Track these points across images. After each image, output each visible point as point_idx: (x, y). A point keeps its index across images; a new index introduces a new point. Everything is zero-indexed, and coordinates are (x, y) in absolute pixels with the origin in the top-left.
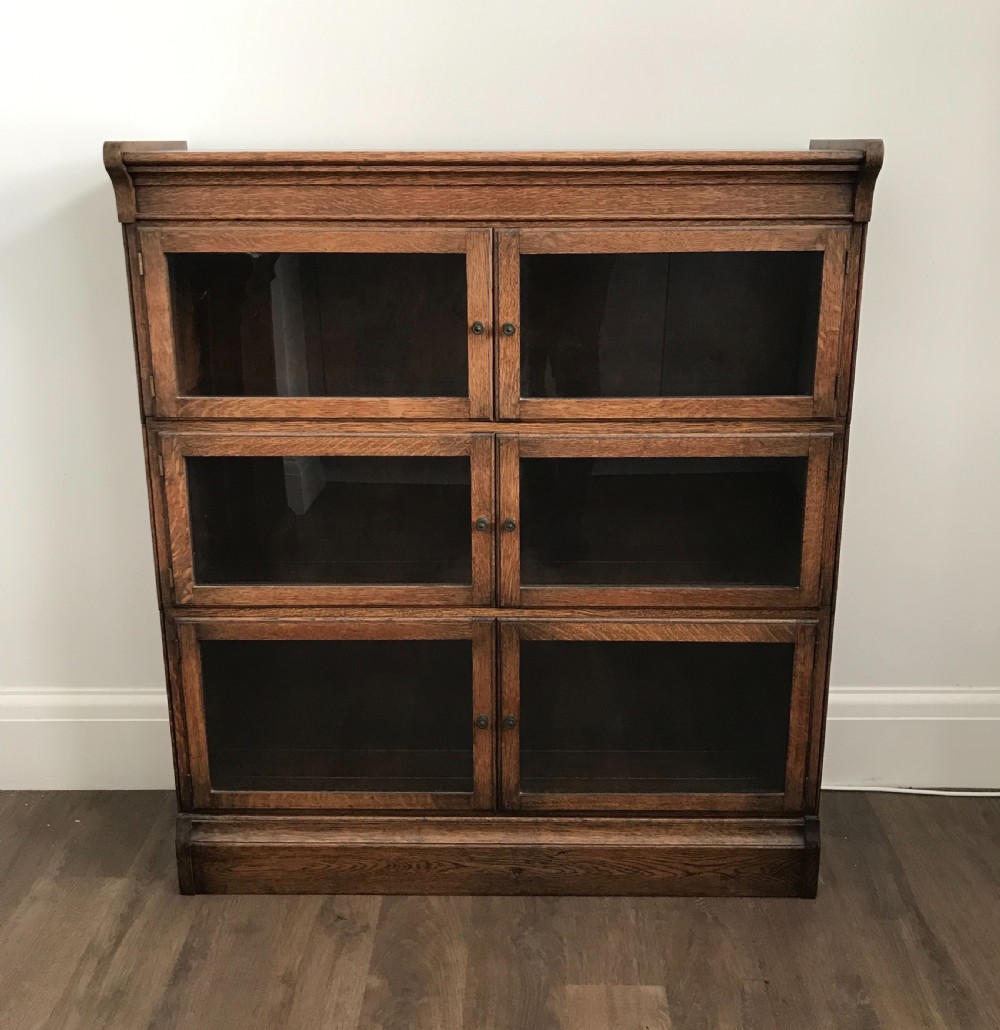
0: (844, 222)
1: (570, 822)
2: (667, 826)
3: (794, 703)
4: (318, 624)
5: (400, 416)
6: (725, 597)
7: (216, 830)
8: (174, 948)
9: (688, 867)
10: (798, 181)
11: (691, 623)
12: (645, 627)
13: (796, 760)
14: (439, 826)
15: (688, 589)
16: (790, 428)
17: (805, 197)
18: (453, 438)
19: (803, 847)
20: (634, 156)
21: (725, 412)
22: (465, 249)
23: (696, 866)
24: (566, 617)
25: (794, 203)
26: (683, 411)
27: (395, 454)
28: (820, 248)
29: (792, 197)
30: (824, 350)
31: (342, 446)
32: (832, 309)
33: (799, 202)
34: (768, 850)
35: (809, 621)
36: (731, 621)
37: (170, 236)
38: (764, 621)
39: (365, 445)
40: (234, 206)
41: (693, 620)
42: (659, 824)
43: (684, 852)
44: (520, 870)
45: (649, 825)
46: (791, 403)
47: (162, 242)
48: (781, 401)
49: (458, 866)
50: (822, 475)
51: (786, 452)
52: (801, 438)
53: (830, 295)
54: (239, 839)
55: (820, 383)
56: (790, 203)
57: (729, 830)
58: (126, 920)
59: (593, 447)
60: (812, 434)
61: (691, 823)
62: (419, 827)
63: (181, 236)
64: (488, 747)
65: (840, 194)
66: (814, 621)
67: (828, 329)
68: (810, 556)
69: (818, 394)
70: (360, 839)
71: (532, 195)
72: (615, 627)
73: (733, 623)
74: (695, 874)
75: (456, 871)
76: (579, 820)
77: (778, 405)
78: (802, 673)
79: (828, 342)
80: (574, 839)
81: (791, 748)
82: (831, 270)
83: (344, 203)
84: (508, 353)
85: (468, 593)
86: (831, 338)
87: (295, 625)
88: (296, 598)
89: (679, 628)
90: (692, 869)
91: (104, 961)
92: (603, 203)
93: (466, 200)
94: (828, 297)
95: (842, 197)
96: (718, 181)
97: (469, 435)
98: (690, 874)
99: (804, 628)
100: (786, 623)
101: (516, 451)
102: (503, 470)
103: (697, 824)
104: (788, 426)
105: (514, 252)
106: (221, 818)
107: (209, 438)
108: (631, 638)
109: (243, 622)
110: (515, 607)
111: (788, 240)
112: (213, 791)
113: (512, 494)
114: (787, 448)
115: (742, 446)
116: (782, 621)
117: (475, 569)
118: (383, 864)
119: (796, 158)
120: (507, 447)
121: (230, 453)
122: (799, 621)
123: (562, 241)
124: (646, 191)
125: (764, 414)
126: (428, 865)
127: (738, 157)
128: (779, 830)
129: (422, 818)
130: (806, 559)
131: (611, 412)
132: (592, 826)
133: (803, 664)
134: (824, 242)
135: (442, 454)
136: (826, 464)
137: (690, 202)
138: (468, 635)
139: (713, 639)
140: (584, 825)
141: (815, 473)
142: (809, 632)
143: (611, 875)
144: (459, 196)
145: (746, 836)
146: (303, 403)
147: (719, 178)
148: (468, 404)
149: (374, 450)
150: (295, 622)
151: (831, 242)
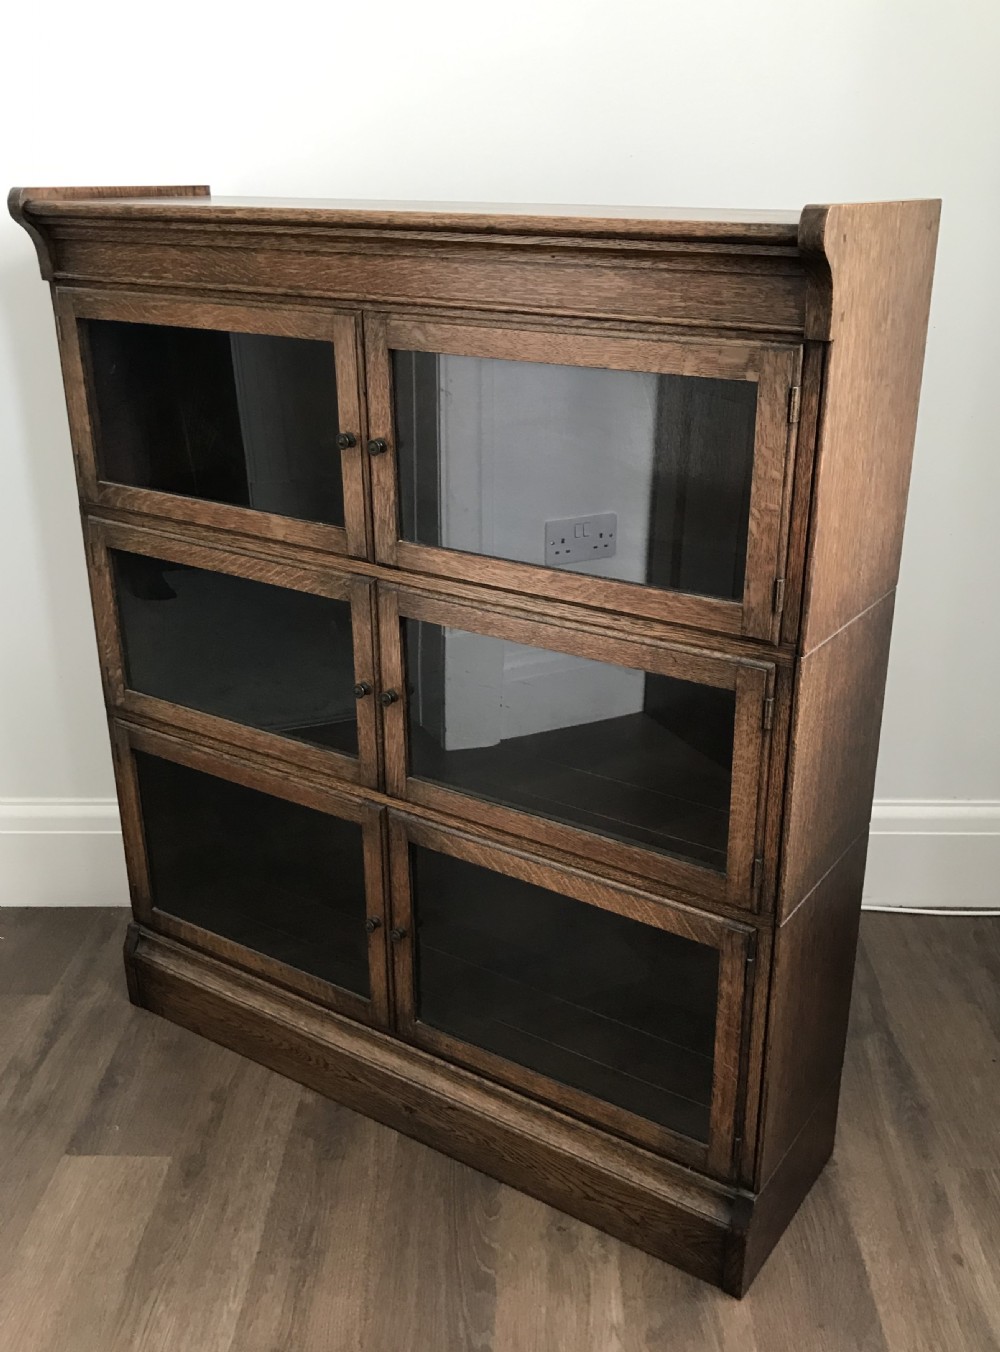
0: (790, 338)
1: (466, 1077)
2: (571, 1128)
3: (720, 1033)
4: (224, 761)
5: (281, 538)
6: (632, 860)
7: (157, 950)
8: (100, 1066)
9: (587, 1189)
10: (722, 269)
11: (593, 880)
12: (539, 868)
13: (722, 1110)
14: (341, 1026)
15: (588, 836)
16: (716, 645)
17: (737, 294)
18: (333, 576)
19: (726, 1227)
20: (492, 222)
21: (627, 604)
22: (332, 336)
23: (595, 1191)
24: (458, 829)
25: (722, 303)
26: (576, 593)
27: (278, 584)
28: (751, 376)
29: (719, 294)
30: (757, 536)
31: (233, 563)
32: (768, 475)
33: (730, 302)
34: (680, 1210)
35: (741, 926)
36: (641, 893)
37: (79, 298)
38: (682, 906)
39: (251, 567)
40: (131, 267)
41: (596, 878)
42: (561, 1122)
43: (583, 1168)
44: (412, 1111)
45: (550, 1116)
46: (714, 609)
47: (74, 305)
48: (699, 603)
49: (355, 1079)
50: (754, 722)
51: (706, 678)
52: (727, 661)
53: (767, 453)
54: (172, 967)
55: (752, 585)
56: (717, 303)
57: (641, 1164)
58: (51, 1038)
59: (476, 620)
60: (744, 660)
61: (597, 1136)
62: (324, 1019)
63: (88, 299)
64: (382, 957)
65: (789, 293)
66: (747, 928)
67: (763, 505)
68: (740, 835)
69: (749, 602)
70: (269, 1009)
71: (402, 269)
72: (506, 858)
73: (643, 897)
74: (593, 1199)
75: (351, 1082)
76: (476, 1078)
77: (697, 609)
78: (729, 997)
79: (762, 526)
80: (468, 1098)
81: (716, 1091)
82: (767, 414)
83: (223, 270)
84: (382, 479)
85: (356, 769)
86: (767, 519)
87: (205, 757)
88: (204, 726)
89: (578, 883)
90: (591, 1194)
91: (28, 1075)
92: (481, 286)
93: (335, 271)
94: (763, 456)
95: (792, 297)
96: (616, 262)
97: (349, 576)
98: (588, 1197)
99: (731, 934)
100: (710, 920)
101: (394, 607)
102: (383, 629)
103: (604, 1140)
104: (714, 642)
105: (381, 344)
106: (162, 940)
107: (124, 530)
108: (523, 877)
109: (165, 739)
110: (401, 799)
111: (707, 360)
112: (155, 909)
113: (394, 660)
114: (707, 674)
115: (648, 658)
116: (704, 914)
117: (362, 742)
118: (286, 1046)
119: (699, 233)
120: (386, 600)
121: (141, 551)
122: (728, 921)
123: (434, 336)
124: (530, 273)
125: (678, 617)
126: (326, 1065)
127: (620, 228)
128: (703, 1191)
129: (327, 1011)
130: (734, 838)
131: (495, 577)
132: (490, 1093)
133: (730, 983)
134: (758, 369)
135: (323, 594)
136: (760, 709)
137: (585, 293)
138: (357, 818)
139: (617, 910)
140: (480, 1087)
141: (745, 718)
142: (738, 941)
143: (502, 1158)
144: (329, 267)
145: (659, 1181)
146: (197, 506)
147: (615, 257)
148: (345, 537)
149: (259, 574)
150: (205, 753)
151: (768, 369)
